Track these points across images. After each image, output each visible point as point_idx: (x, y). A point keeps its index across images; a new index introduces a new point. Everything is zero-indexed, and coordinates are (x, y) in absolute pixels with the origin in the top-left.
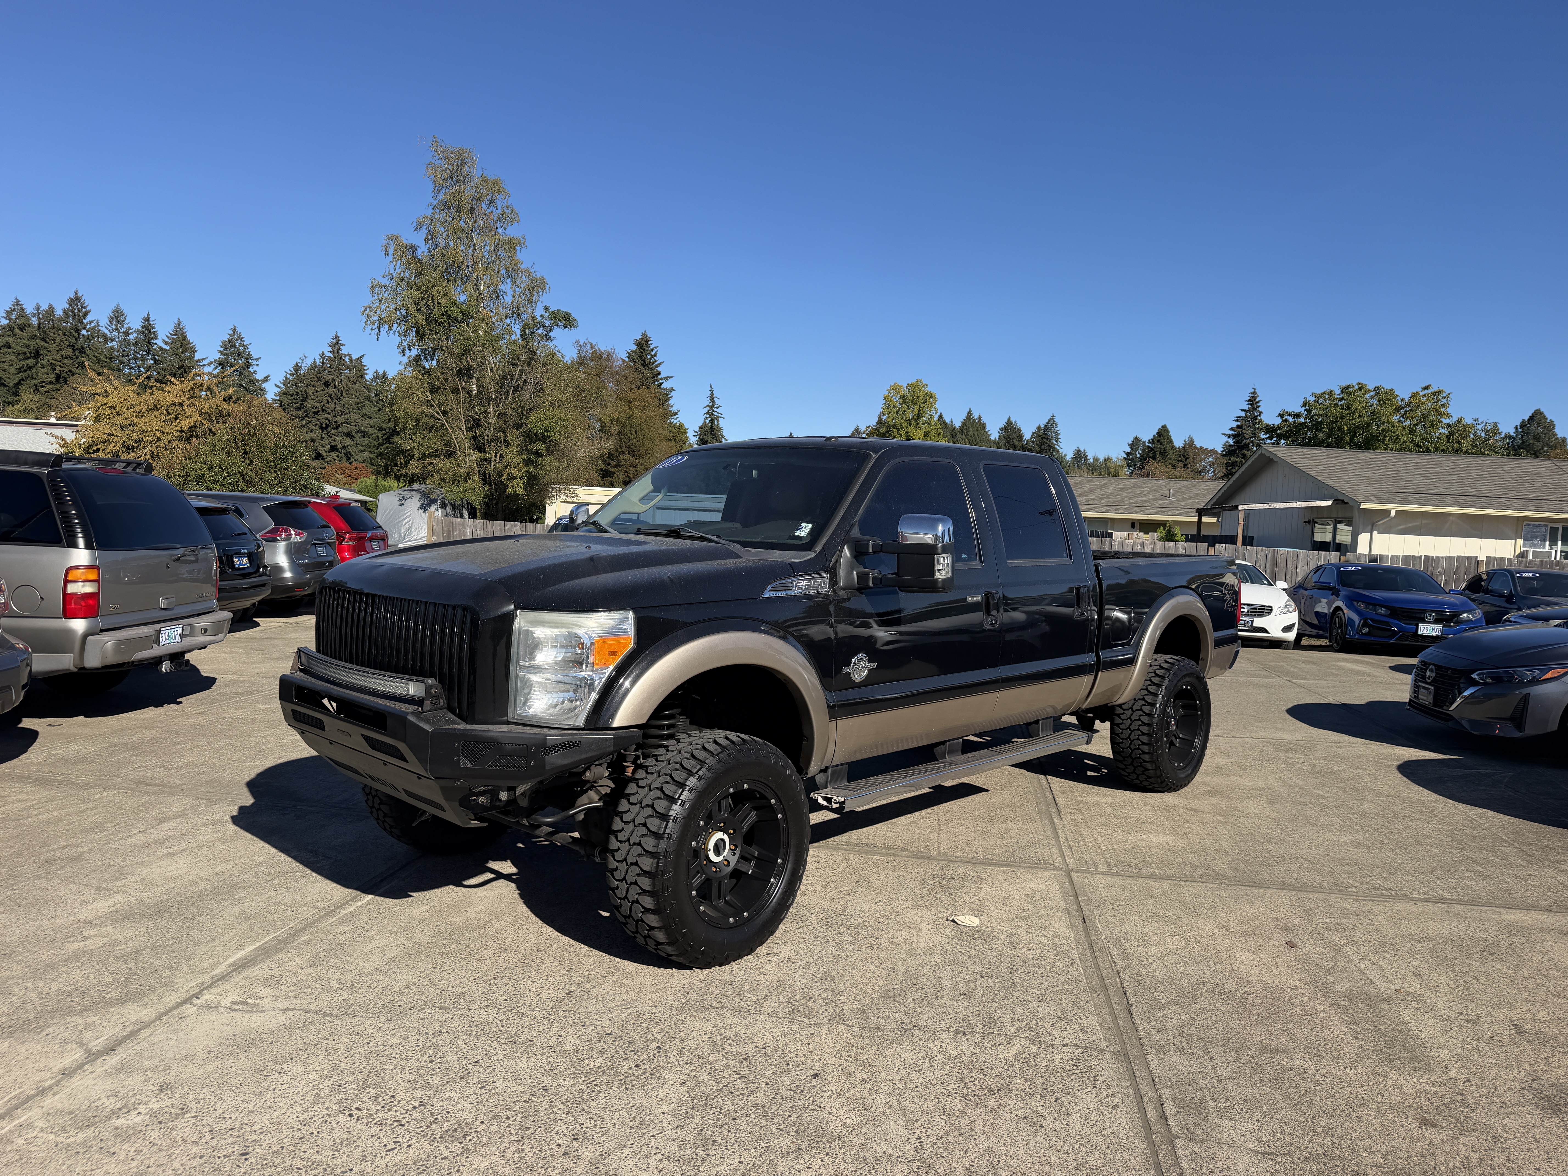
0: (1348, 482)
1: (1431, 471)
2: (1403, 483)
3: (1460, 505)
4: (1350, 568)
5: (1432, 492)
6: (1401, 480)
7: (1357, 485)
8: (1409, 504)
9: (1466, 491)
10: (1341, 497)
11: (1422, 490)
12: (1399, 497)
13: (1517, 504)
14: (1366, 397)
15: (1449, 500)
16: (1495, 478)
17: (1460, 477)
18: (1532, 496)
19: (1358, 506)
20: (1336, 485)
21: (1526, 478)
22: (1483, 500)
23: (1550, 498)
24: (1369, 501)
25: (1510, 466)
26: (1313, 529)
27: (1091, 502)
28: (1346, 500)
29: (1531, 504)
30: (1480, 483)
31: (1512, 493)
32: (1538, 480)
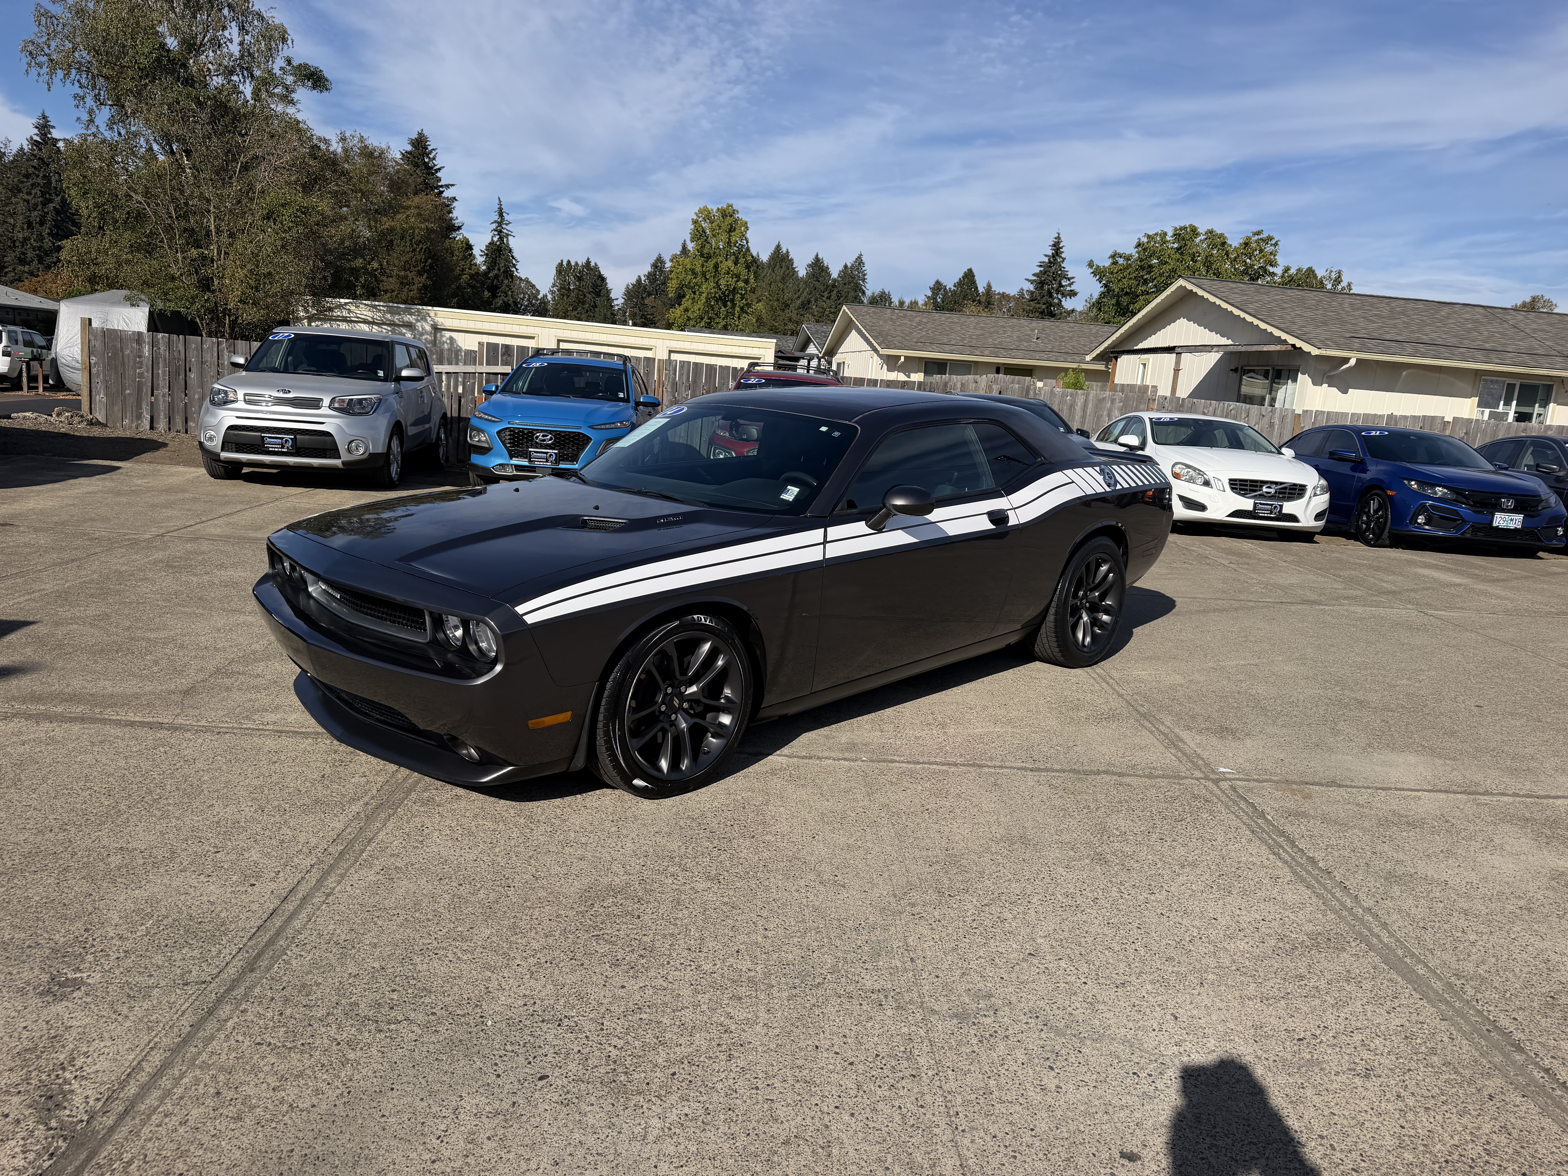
0: (1294, 323)
1: (1370, 313)
2: (1349, 326)
3: (1424, 356)
4: (1373, 433)
5: (1388, 337)
6: (1346, 322)
7: (1305, 327)
8: (1369, 350)
9: (1418, 338)
10: (1291, 340)
11: (1376, 335)
12: (1356, 343)
13: (1479, 355)
14: (1197, 240)
15: (1409, 348)
16: (1439, 324)
17: (1404, 322)
18: (1487, 346)
19: (1315, 352)
20: (1283, 326)
21: (1470, 326)
22: (1442, 349)
23: (1507, 349)
24: (1328, 347)
25: (1445, 311)
26: (1241, 380)
27: (953, 343)
28: (1299, 344)
29: (1493, 355)
30: (1427, 329)
31: (1466, 342)
32: (1482, 328)
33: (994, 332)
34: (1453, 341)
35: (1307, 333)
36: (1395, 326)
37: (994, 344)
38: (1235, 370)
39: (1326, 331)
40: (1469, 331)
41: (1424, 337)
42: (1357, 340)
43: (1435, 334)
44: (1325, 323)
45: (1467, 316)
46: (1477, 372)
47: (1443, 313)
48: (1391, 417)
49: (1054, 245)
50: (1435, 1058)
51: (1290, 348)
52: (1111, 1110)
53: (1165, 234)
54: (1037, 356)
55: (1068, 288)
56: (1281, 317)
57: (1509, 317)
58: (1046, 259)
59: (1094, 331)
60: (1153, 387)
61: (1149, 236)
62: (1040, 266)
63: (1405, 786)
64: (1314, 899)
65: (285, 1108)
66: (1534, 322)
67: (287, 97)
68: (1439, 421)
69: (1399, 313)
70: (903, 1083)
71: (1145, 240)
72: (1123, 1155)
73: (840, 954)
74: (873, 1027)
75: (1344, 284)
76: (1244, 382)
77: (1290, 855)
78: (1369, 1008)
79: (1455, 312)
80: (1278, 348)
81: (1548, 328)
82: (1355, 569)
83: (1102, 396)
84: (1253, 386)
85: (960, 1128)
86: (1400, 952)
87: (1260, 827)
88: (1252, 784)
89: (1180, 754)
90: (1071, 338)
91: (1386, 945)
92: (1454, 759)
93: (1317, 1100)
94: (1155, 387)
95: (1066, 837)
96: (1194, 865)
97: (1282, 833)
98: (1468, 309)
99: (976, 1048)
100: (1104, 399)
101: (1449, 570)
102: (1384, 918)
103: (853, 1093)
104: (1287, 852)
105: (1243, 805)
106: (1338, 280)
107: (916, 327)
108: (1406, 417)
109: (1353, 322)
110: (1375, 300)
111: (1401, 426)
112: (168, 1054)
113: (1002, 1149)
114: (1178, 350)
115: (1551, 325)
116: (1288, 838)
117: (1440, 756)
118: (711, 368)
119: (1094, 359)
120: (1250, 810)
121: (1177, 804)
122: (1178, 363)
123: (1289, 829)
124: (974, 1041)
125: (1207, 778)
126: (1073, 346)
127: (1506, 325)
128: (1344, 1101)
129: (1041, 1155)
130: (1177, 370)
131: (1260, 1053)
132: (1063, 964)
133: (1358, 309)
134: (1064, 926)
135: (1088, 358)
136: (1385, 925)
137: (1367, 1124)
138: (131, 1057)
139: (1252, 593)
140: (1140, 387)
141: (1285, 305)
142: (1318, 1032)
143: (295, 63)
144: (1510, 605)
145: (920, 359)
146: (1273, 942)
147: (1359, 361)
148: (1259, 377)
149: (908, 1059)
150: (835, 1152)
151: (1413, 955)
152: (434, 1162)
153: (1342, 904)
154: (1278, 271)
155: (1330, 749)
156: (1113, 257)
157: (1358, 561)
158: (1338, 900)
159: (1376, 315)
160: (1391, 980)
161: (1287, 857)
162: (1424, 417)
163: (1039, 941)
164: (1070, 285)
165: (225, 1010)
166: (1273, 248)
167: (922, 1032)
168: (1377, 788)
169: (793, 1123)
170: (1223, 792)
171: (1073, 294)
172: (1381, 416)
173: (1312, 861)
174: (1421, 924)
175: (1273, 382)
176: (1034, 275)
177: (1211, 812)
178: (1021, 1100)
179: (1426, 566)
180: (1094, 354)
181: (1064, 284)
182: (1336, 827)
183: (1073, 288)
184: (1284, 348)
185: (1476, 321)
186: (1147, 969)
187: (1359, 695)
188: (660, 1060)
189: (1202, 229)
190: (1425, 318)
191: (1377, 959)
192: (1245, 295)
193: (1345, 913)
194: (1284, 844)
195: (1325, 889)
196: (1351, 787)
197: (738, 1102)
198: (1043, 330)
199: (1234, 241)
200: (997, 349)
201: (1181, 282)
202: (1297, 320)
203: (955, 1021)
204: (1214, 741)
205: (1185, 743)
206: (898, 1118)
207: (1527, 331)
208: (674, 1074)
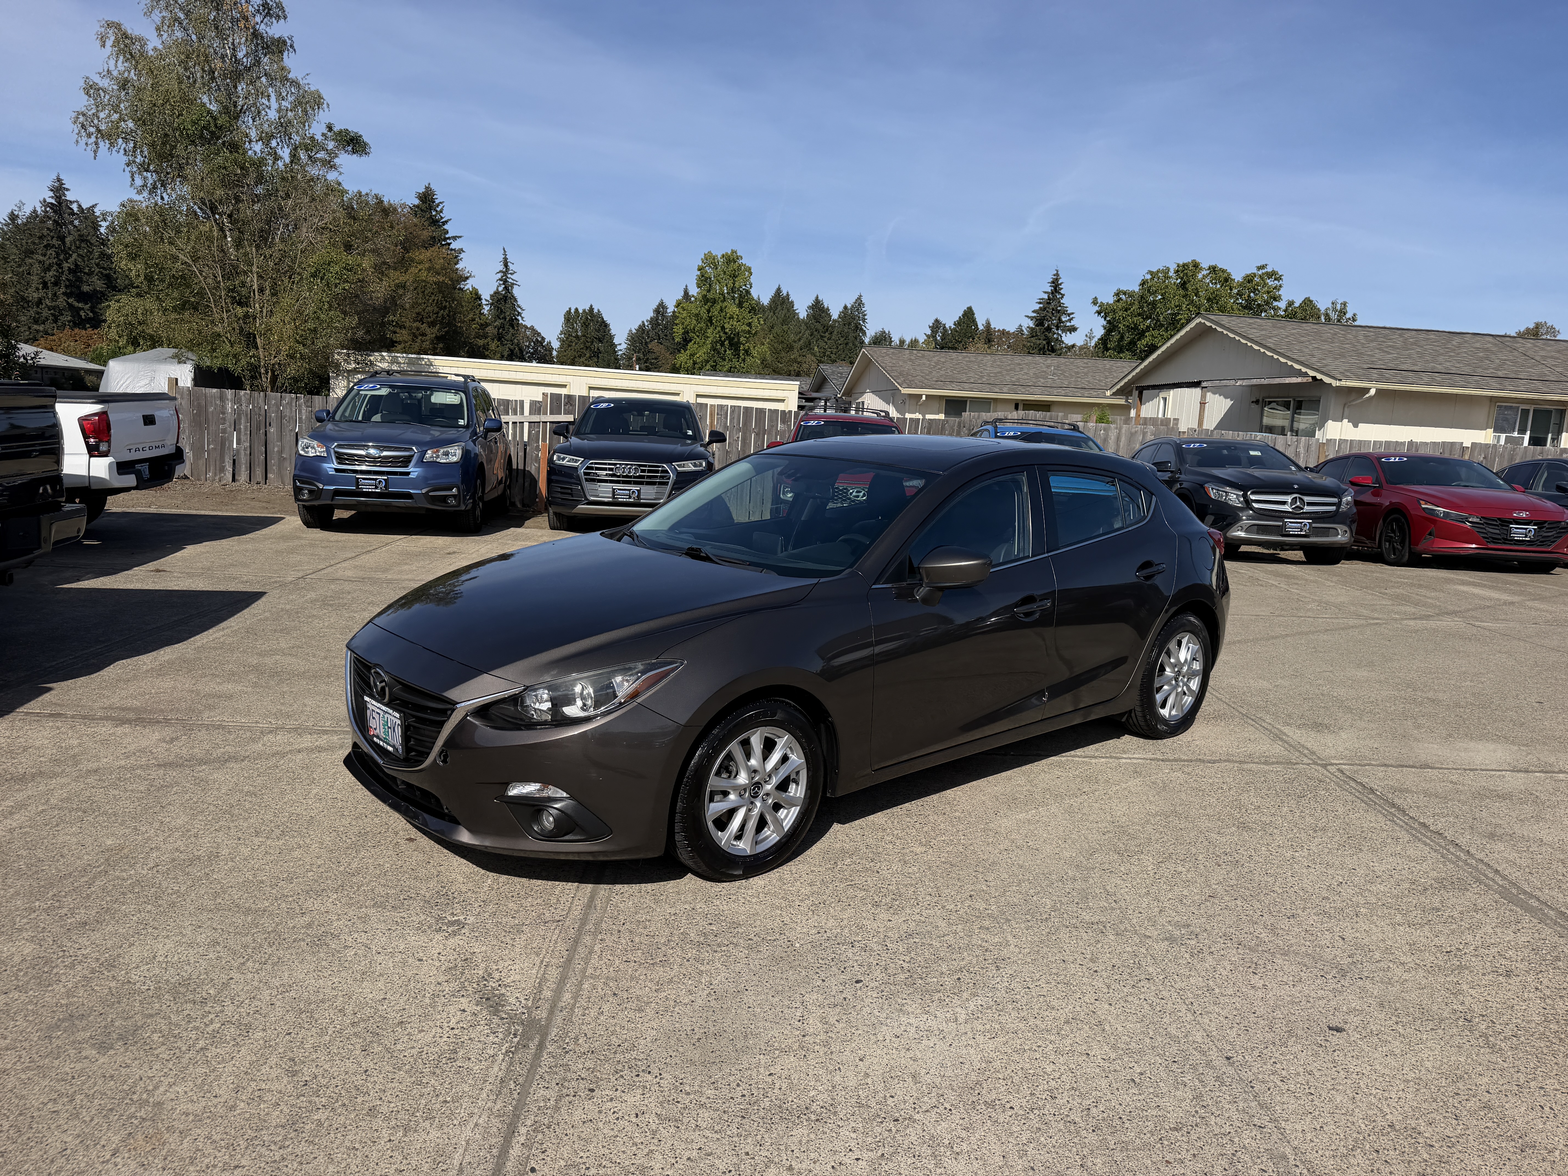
1: (1385, 344)
2: (1366, 357)
3: (1440, 384)
5: (1404, 367)
6: (1363, 354)
7: (1323, 360)
8: (1388, 381)
9: (1434, 367)
10: (1312, 373)
11: (1391, 365)
12: (1374, 374)
13: (1493, 383)
14: (1200, 276)
15: (1425, 378)
16: (1452, 354)
17: (1418, 353)
18: (1500, 374)
19: (1335, 383)
20: (1302, 359)
21: (1481, 354)
22: (1458, 378)
23: (1520, 377)
24: (1348, 378)
25: (1456, 340)
26: (1262, 410)
27: (972, 381)
28: (1319, 376)
29: (1507, 383)
30: (1441, 359)
31: (1479, 371)
32: (1493, 357)
33: (1011, 370)
34: (1467, 370)
35: (1326, 365)
36: (1409, 356)
37: (1012, 381)
38: (1257, 402)
39: (1344, 362)
40: (1481, 360)
41: (1438, 366)
42: (1375, 371)
43: (1448, 364)
44: (1342, 356)
45: (1478, 345)
46: (1492, 398)
47: (1454, 343)
48: (1411, 443)
49: (1053, 282)
50: (1561, 963)
51: (1310, 380)
52: (1311, 1000)
53: (1168, 269)
54: (1055, 392)
55: (1068, 324)
56: (1300, 351)
57: (1518, 345)
58: (1046, 296)
59: (1108, 366)
60: (1174, 419)
61: (1151, 273)
62: (1040, 303)
63: (1488, 767)
64: (1433, 854)
65: (672, 1003)
66: (1543, 349)
67: (330, 162)
68: (1458, 447)
69: (1412, 344)
70: (1142, 983)
71: (1149, 277)
72: (1330, 1028)
73: (1054, 898)
74: (1102, 947)
75: (1349, 315)
76: (1265, 414)
77: (1404, 822)
78: (1498, 930)
79: (1466, 342)
80: (1299, 380)
81: (1557, 355)
82: (1398, 587)
83: (1133, 430)
84: (1276, 417)
85: (1198, 1013)
86: (1514, 891)
87: (1373, 801)
88: (1355, 768)
89: (1286, 746)
90: (1086, 374)
91: (1502, 886)
92: (1527, 745)
93: (1473, 992)
94: (1176, 420)
95: (1209, 811)
96: (1324, 829)
97: (1393, 805)
98: (1478, 338)
99: (1190, 961)
100: (1136, 432)
101: (1485, 586)
102: (1496, 866)
103: (1106, 990)
104: (1401, 820)
105: (1353, 784)
106: (1343, 312)
107: (935, 367)
108: (1426, 444)
109: (1369, 353)
110: (1387, 331)
111: (1422, 452)
112: (561, 969)
113: (1236, 1025)
114: (1204, 384)
115: (1559, 352)
116: (1398, 809)
117: (1513, 743)
118: (761, 411)
119: (1114, 394)
120: (1360, 788)
121: (1296, 784)
122: (1203, 396)
123: (1397, 801)
124: (1187, 956)
125: (1315, 763)
126: (1088, 381)
127: (1516, 353)
128: (1494, 992)
129: (1267, 1029)
130: (1203, 404)
131: (1418, 962)
132: (1239, 902)
133: (1372, 341)
134: (1231, 876)
135: (1108, 393)
136: (1497, 871)
137: (1516, 1007)
138: (534, 971)
139: (1308, 610)
140: (1162, 421)
141: (1302, 339)
142: (1461, 947)
143: (336, 129)
144: (1549, 617)
145: (941, 397)
146: (1407, 885)
147: (1378, 391)
148: (1279, 408)
149: (1139, 968)
150: (1107, 1028)
151: (1525, 893)
152: (804, 1036)
153: (1457, 856)
154: (1282, 305)
155: (1416, 739)
156: (1117, 294)
157: (1399, 580)
158: (1453, 854)
159: (1390, 346)
160: (1511, 910)
161: (1401, 823)
162: (1444, 443)
163: (1214, 886)
164: (1070, 320)
165: (587, 939)
166: (1276, 282)
167: (1143, 950)
168: (1465, 770)
169: (1067, 1010)
170: (1332, 774)
171: (1073, 329)
172: (1403, 443)
173: (1424, 825)
174: (1527, 870)
175: (1294, 413)
176: (1034, 312)
177: (1327, 790)
178: (1238, 994)
179: (1463, 583)
180: (1114, 390)
181: (1064, 319)
182: (1437, 800)
183: (1073, 323)
184: (1305, 380)
185: (1487, 350)
186: (1309, 905)
187: (1431, 694)
188: (944, 970)
189: (1205, 265)
190: (1438, 348)
191: (1497, 896)
192: (1263, 330)
193: (1460, 863)
194: (1396, 813)
195: (1440, 846)
196: (1441, 768)
197: (1018, 996)
198: (1058, 367)
199: (1238, 276)
200: (1016, 385)
201: (1199, 320)
202: (1315, 353)
203: (1167, 943)
204: (1313, 734)
205: (1288, 736)
206: (1146, 1006)
207: (1537, 358)
208: (959, 979)
